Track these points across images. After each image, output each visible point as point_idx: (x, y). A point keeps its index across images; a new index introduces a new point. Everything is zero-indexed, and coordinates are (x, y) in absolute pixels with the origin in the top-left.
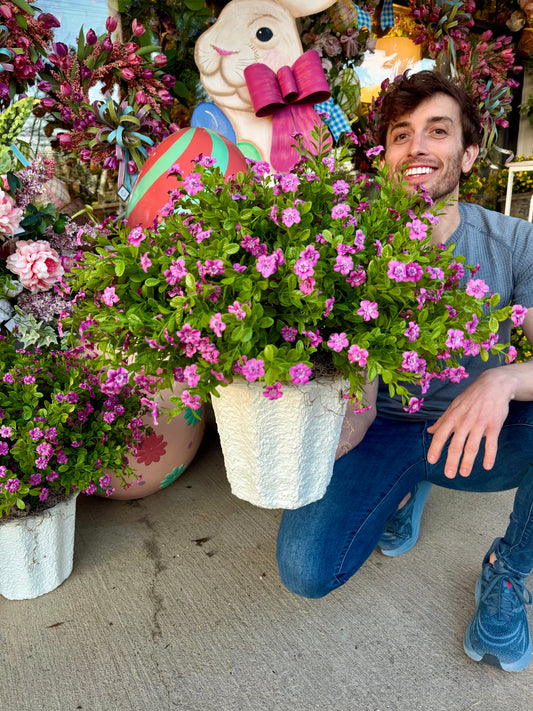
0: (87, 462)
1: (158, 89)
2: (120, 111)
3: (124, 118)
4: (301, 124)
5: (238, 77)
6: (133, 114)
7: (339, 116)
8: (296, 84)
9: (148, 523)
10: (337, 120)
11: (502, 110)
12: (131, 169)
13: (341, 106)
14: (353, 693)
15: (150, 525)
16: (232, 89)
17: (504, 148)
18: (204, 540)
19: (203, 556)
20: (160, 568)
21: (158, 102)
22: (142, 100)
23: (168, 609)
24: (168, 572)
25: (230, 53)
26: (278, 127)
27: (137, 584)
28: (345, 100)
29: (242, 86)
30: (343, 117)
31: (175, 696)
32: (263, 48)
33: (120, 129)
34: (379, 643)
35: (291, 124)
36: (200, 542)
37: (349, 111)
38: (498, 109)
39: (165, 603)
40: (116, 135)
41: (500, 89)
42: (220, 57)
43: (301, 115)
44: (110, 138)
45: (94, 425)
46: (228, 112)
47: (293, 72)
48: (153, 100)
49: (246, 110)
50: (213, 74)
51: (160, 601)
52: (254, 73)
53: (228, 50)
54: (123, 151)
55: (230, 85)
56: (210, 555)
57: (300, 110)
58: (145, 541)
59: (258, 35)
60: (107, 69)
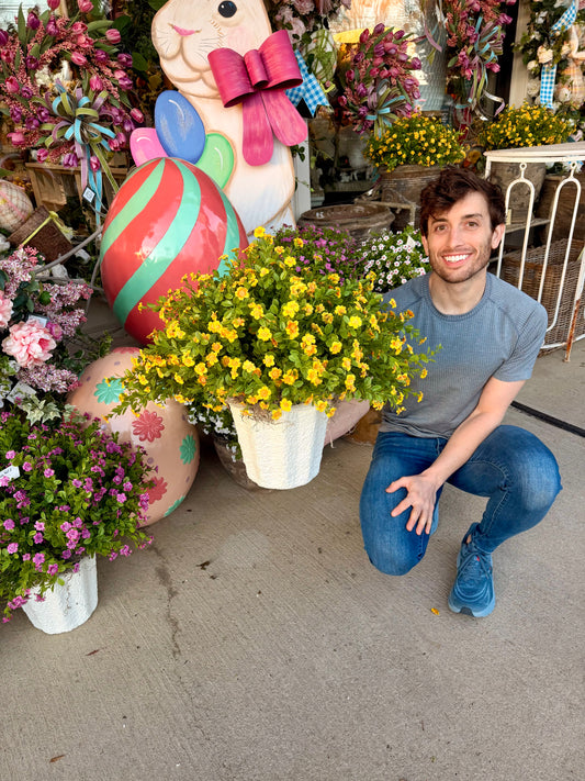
0: (106, 534)
1: (114, 70)
2: (75, 103)
3: (80, 111)
4: (272, 112)
5: (202, 62)
6: (89, 106)
7: (314, 87)
8: (266, 70)
9: (156, 549)
10: (313, 92)
11: (493, 55)
12: (94, 166)
13: (316, 75)
14: (330, 686)
15: (159, 553)
16: (198, 74)
17: (496, 95)
18: (207, 563)
19: (208, 579)
20: (172, 593)
21: (115, 86)
22: (98, 87)
23: (183, 630)
24: (180, 596)
25: (191, 33)
26: (249, 117)
27: (155, 611)
28: (320, 68)
29: (207, 70)
30: (318, 88)
31: (197, 701)
32: (227, 25)
33: (78, 123)
34: (350, 644)
35: (262, 113)
36: (204, 566)
37: (325, 80)
38: (488, 53)
39: (180, 625)
40: (74, 131)
41: (490, 30)
42: (180, 38)
43: (272, 102)
44: (68, 135)
45: (108, 502)
46: (193, 100)
47: (261, 56)
48: (109, 83)
49: (214, 98)
50: (174, 57)
51: (176, 624)
52: (219, 59)
53: (189, 29)
54: (83, 147)
55: (194, 70)
56: (213, 577)
57: (271, 96)
58: (156, 569)
59: (220, 10)
60: (55, 53)
